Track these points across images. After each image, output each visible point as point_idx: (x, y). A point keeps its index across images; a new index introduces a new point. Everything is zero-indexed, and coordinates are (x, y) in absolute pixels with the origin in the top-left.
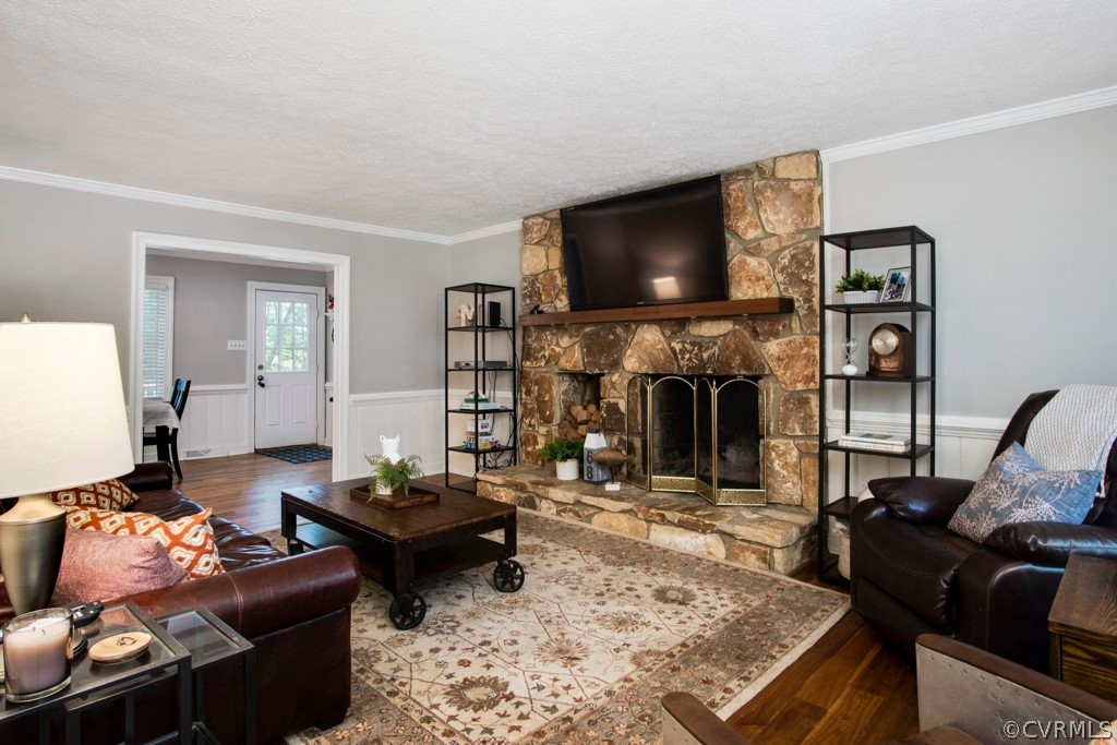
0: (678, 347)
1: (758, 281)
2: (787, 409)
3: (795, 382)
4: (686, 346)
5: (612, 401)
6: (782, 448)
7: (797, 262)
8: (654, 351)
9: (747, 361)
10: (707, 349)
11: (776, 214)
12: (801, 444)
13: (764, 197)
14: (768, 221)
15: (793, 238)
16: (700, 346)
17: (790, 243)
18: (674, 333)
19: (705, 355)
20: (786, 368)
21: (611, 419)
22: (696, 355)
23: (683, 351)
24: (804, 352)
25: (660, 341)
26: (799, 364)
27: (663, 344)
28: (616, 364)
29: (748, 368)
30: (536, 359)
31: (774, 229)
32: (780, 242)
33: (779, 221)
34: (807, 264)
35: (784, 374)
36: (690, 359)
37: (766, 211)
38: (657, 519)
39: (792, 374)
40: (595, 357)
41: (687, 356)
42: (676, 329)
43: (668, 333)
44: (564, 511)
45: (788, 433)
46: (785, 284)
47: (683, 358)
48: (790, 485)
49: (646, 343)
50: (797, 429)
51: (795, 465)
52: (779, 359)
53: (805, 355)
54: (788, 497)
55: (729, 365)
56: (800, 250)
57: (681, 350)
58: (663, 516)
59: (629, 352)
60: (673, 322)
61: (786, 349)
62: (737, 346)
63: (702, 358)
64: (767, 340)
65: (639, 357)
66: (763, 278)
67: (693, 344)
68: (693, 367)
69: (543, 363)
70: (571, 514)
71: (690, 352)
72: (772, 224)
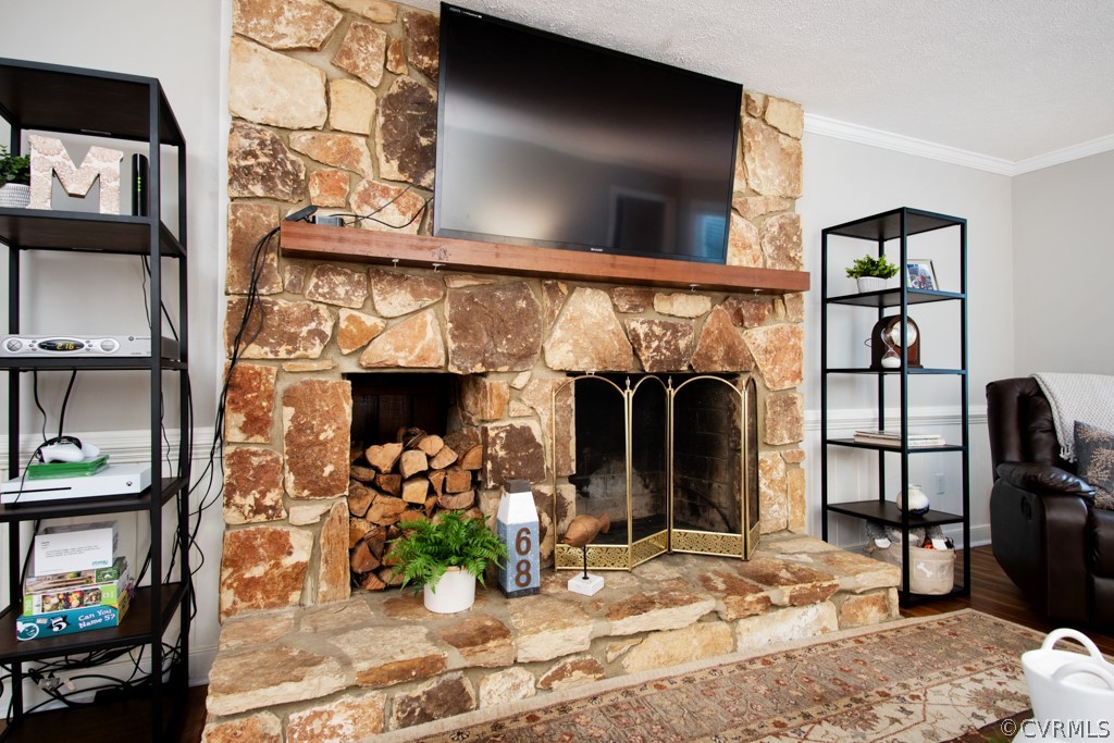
0: (642, 330)
1: (744, 248)
2: (775, 412)
3: (784, 378)
4: (655, 328)
5: (518, 424)
6: (769, 462)
7: (785, 234)
8: (602, 335)
9: (732, 353)
10: (684, 335)
11: (764, 168)
12: (787, 455)
13: (754, 141)
14: (755, 174)
15: (780, 204)
16: (674, 329)
17: (777, 209)
18: (634, 307)
19: (682, 344)
20: (774, 362)
21: (515, 458)
22: (668, 342)
23: (650, 336)
24: (791, 343)
25: (610, 318)
26: (787, 358)
27: (614, 325)
28: (527, 355)
29: (732, 362)
30: (292, 339)
31: (759, 185)
32: (767, 205)
33: (767, 178)
34: (795, 238)
35: (772, 370)
36: (658, 349)
37: (753, 159)
38: (759, 607)
39: (781, 370)
40: (477, 339)
41: (655, 344)
42: (637, 301)
43: (624, 306)
44: (559, 675)
45: (776, 442)
46: (773, 258)
47: (648, 347)
48: (776, 507)
49: (588, 321)
50: (786, 436)
51: (782, 481)
52: (766, 351)
53: (793, 347)
54: (775, 522)
55: (710, 359)
56: (787, 221)
57: (646, 335)
58: (767, 599)
59: (558, 333)
60: (632, 290)
61: (774, 338)
62: (721, 332)
63: (677, 348)
64: (752, 326)
65: (576, 344)
66: (750, 247)
67: (664, 326)
68: (661, 362)
69: (316, 350)
70: (577, 674)
71: (660, 339)
72: (759, 179)
